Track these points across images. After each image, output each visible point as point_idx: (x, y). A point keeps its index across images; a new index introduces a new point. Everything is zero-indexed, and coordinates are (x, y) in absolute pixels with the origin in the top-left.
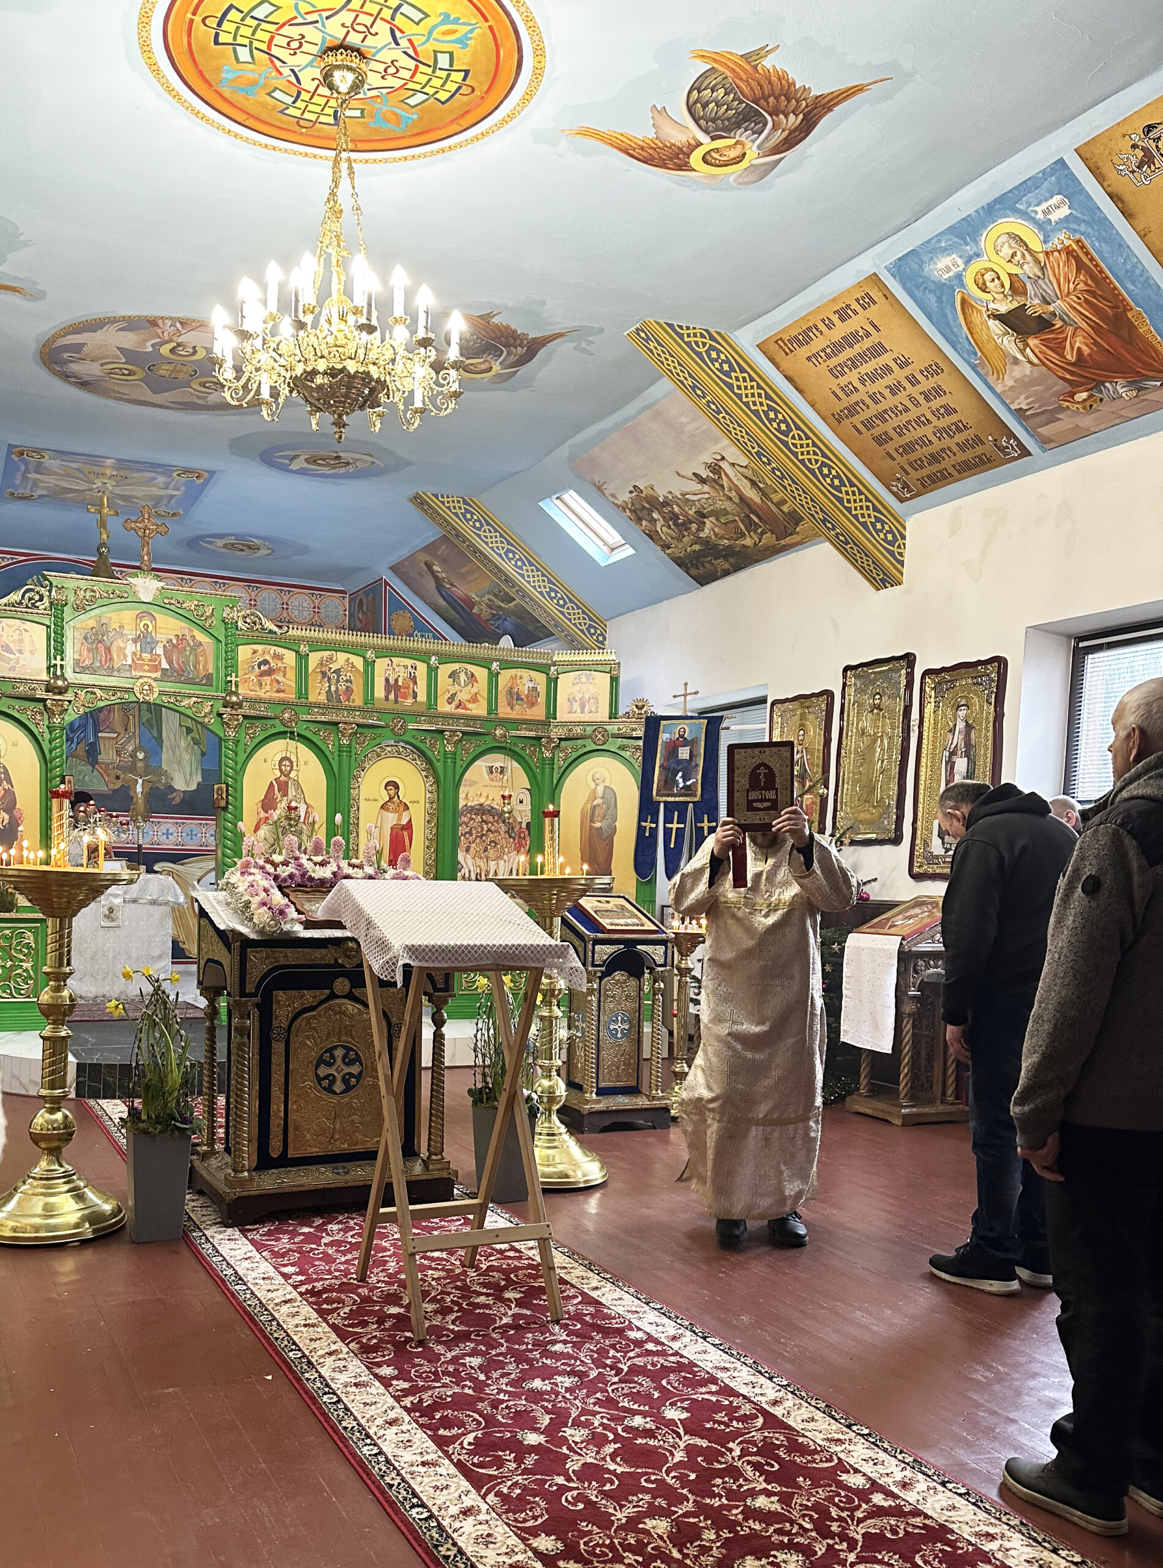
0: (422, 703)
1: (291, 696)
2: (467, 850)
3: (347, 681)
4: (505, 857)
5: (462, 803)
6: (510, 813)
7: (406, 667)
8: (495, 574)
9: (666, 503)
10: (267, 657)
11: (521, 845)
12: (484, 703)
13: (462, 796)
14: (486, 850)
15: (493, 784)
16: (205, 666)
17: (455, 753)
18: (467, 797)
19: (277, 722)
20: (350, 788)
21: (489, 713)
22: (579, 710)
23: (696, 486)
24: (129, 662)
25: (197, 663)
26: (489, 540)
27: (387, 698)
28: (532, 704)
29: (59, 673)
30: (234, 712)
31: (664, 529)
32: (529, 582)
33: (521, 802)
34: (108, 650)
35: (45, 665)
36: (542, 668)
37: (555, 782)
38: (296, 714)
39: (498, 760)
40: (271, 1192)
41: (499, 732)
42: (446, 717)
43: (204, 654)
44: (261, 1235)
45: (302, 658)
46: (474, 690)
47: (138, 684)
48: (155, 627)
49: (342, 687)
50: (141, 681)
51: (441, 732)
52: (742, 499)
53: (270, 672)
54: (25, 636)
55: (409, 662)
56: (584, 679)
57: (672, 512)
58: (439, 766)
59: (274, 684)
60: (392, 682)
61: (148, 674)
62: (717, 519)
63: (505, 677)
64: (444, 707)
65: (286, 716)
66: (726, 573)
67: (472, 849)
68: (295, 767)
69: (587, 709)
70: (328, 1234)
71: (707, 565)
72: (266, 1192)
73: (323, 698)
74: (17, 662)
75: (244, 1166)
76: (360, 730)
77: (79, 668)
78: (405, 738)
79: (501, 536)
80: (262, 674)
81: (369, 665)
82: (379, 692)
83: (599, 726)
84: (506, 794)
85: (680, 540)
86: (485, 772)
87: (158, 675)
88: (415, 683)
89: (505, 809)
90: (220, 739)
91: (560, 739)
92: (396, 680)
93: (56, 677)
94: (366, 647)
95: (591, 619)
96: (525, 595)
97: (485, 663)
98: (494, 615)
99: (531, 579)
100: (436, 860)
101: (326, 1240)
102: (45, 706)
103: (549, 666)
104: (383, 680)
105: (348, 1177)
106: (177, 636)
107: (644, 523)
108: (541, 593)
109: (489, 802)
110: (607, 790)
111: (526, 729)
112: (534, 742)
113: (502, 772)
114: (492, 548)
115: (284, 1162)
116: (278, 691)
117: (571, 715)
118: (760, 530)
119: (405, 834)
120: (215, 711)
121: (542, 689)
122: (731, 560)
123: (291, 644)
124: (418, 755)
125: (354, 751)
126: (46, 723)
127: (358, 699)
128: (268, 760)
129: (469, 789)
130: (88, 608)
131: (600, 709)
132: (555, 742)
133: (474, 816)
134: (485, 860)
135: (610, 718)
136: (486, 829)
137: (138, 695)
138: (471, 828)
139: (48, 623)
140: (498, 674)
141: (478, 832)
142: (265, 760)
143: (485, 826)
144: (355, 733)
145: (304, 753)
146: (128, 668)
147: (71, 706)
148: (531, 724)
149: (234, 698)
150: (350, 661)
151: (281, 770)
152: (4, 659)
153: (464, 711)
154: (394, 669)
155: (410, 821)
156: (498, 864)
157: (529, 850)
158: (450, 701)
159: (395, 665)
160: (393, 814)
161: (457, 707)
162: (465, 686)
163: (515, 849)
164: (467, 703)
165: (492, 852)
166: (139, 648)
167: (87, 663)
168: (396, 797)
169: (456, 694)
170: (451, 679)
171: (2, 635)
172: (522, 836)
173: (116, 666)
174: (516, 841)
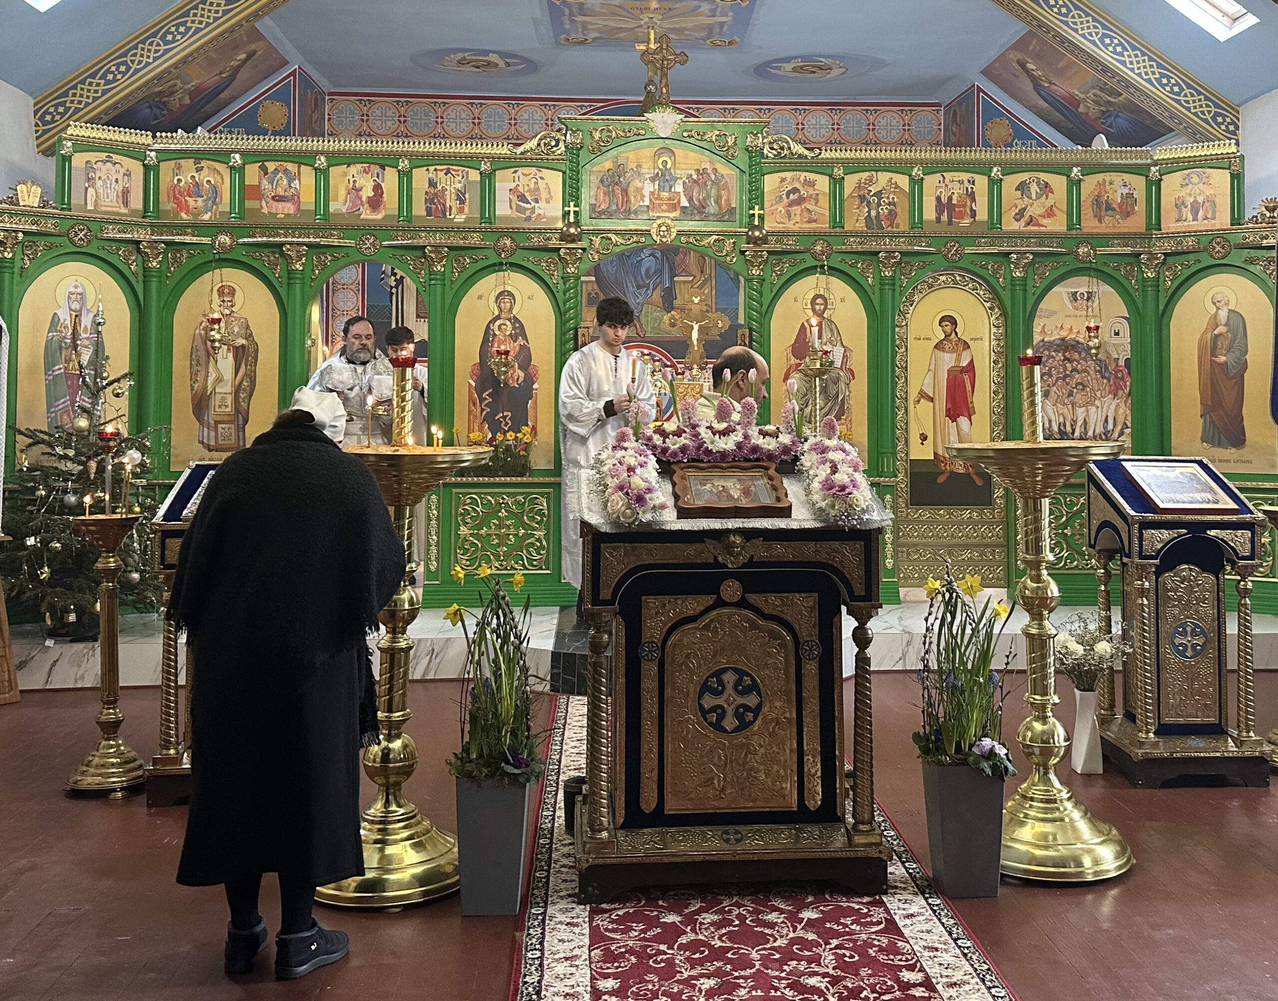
0: (982, 222)
1: (825, 226)
2: (1046, 395)
3: (889, 204)
4: (1097, 403)
5: (1037, 338)
6: (1097, 348)
7: (961, 182)
10: (797, 185)
11: (1119, 387)
13: (1037, 329)
14: (1070, 394)
15: (1079, 313)
16: (728, 201)
17: (1023, 279)
19: (807, 256)
20: (894, 326)
21: (1069, 229)
22: (1190, 218)
24: (647, 203)
27: (938, 220)
28: (1127, 214)
29: (572, 220)
30: (756, 248)
32: (1132, 70)
33: (1117, 334)
34: (625, 191)
36: (1140, 170)
37: (1161, 308)
38: (829, 244)
39: (1082, 285)
41: (1082, 251)
42: (1013, 236)
43: (726, 187)
45: (837, 183)
46: (1049, 203)
47: (656, 225)
48: (674, 163)
49: (884, 210)
50: (659, 222)
51: (1006, 255)
53: (800, 201)
54: (541, 184)
55: (965, 176)
56: (1195, 179)
58: (1005, 295)
59: (806, 214)
60: (944, 200)
61: (667, 214)
63: (1090, 184)
64: (1011, 225)
65: (819, 248)
67: (1052, 394)
68: (830, 306)
69: (1200, 216)
73: (861, 226)
74: (533, 212)
76: (905, 259)
80: (791, 205)
81: (917, 183)
82: (930, 213)
84: (1092, 325)
86: (1066, 299)
87: (677, 213)
88: (973, 200)
89: (1091, 343)
90: (745, 279)
91: (1166, 255)
92: (950, 199)
93: (569, 225)
94: (913, 163)
95: (1217, 106)
96: (1128, 85)
97: (1061, 169)
98: (1103, 112)
99: (1135, 66)
102: (559, 255)
103: (1148, 166)
104: (934, 198)
106: (698, 170)
108: (1149, 81)
109: (1072, 336)
110: (1233, 316)
111: (1119, 244)
112: (1130, 260)
113: (1089, 299)
116: (809, 222)
117: (1180, 224)
119: (966, 377)
120: (737, 248)
121: (1140, 194)
123: (823, 168)
124: (980, 284)
125: (898, 283)
126: (561, 274)
127: (903, 223)
128: (800, 299)
129: (1046, 320)
130: (604, 149)
131: (1217, 215)
132: (1158, 259)
133: (1054, 354)
134: (1070, 406)
135: (1232, 225)
136: (1070, 369)
137: (655, 237)
138: (1050, 369)
139: (564, 169)
140: (1080, 181)
141: (1059, 373)
142: (795, 300)
143: (1068, 365)
144: (900, 263)
145: (839, 289)
146: (645, 209)
147: (585, 254)
148: (1126, 238)
149: (757, 234)
150: (893, 181)
151: (814, 310)
152: (520, 209)
153: (1036, 228)
154: (946, 186)
155: (972, 362)
156: (1087, 411)
157: (1130, 394)
158: (1018, 217)
159: (947, 181)
160: (949, 355)
161: (1028, 224)
162: (1038, 198)
163: (1110, 392)
164: (1039, 219)
165: (1079, 396)
166: (657, 187)
167: (603, 207)
168: (954, 333)
169: (1025, 209)
170: (1019, 193)
171: (518, 185)
172: (1119, 375)
173: (633, 208)
174: (1112, 382)
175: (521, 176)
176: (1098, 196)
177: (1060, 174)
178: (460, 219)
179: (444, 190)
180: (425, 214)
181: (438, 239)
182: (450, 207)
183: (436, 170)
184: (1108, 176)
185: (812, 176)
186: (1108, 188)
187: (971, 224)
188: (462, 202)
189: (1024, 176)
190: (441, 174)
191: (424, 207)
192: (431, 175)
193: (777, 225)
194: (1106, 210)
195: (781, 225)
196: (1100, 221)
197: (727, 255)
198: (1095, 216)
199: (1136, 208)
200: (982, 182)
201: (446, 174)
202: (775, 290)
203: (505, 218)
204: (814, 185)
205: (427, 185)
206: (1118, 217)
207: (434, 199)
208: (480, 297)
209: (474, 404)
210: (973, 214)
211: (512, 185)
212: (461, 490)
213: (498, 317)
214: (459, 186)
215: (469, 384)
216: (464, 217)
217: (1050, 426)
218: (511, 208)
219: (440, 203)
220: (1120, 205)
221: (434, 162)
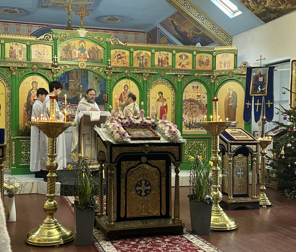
0: (170, 66)
1: (128, 65)
2: (186, 114)
3: (146, 60)
4: (199, 116)
5: (184, 98)
6: (200, 101)
7: (165, 54)
8: (194, 23)
10: (120, 53)
11: (204, 112)
12: (191, 65)
13: (184, 96)
15: (194, 92)
16: (101, 57)
17: (181, 82)
18: (185, 97)
19: (123, 74)
20: (147, 94)
21: (193, 68)
22: (223, 66)
24: (77, 57)
25: (98, 56)
26: (192, 12)
27: (159, 65)
28: (207, 65)
29: (56, 61)
30: (109, 71)
31: (252, 4)
32: (206, 25)
33: (204, 97)
34: (71, 53)
35: (51, 58)
36: (211, 53)
37: (215, 91)
38: (129, 71)
39: (196, 84)
40: (121, 229)
41: (196, 74)
42: (178, 70)
43: (100, 53)
44: (118, 244)
45: (131, 53)
46: (188, 61)
47: (80, 63)
48: (85, 45)
49: (144, 61)
50: (81, 62)
51: (177, 75)
53: (121, 58)
54: (45, 49)
55: (166, 53)
56: (225, 56)
58: (176, 86)
59: (123, 62)
60: (160, 59)
61: (83, 60)
63: (198, 56)
64: (178, 67)
65: (126, 72)
66: (274, 18)
67: (187, 113)
68: (129, 88)
69: (226, 66)
70: (140, 245)
72: (119, 229)
73: (138, 65)
74: (43, 58)
75: (112, 220)
76: (150, 75)
77: (62, 59)
78: (165, 77)
79: (196, 10)
80: (119, 59)
81: (153, 54)
82: (156, 63)
83: (230, 72)
84: (199, 95)
85: (258, 8)
86: (191, 88)
87: (86, 60)
88: (168, 59)
89: (199, 100)
90: (105, 80)
91: (217, 76)
92: (162, 59)
93: (55, 62)
94: (152, 48)
95: (227, 36)
96: (204, 29)
97: (191, 52)
98: (194, 37)
99: (207, 24)
100: (175, 117)
101: (139, 247)
102: (51, 71)
103: (213, 52)
104: (157, 59)
105: (147, 225)
106: (92, 48)
107: (245, 3)
108: (210, 28)
109: (193, 98)
110: (234, 93)
111: (205, 73)
112: (207, 77)
113: (197, 88)
114: (193, 15)
115: (125, 219)
116: (124, 64)
117: (221, 68)
118: (286, 3)
119: (165, 109)
120: (104, 71)
121: (211, 60)
122: (276, 14)
123: (128, 48)
124: (169, 83)
125: (148, 82)
126: (52, 76)
127: (149, 65)
128: (121, 86)
129: (186, 93)
130: (64, 40)
131: (231, 66)
132: (215, 77)
133: (188, 103)
134: (192, 117)
135: (234, 68)
136: (192, 107)
137: (80, 67)
138: (187, 107)
139: (52, 45)
140: (196, 55)
141: (189, 108)
142: (119, 86)
143: (192, 106)
144: (148, 77)
145: (132, 83)
146: (77, 58)
147: (59, 71)
148: (207, 71)
149: (110, 67)
150: (147, 53)
151: (125, 89)
152: (39, 57)
153: (184, 68)
154: (161, 55)
155: (167, 105)
156: (196, 118)
157: (207, 114)
158: (180, 65)
159: (161, 54)
160: (161, 103)
161: (182, 67)
162: (185, 60)
163: (202, 113)
164: (185, 65)
165: (194, 114)
166: (80, 52)
167: (64, 57)
168: (162, 97)
169: (181, 62)
170: (180, 58)
171: (38, 50)
172: (204, 109)
173: (73, 58)
174: (202, 110)
175: (39, 47)
176: (200, 60)
177: (190, 53)
178: (20, 59)
179: (15, 50)
180: (9, 57)
181: (14, 65)
182: (17, 55)
183: (12, 44)
184: (203, 54)
185: (124, 51)
186: (203, 57)
187: (167, 66)
188: (21, 54)
189: (181, 53)
190: (14, 45)
191: (9, 55)
192: (11, 45)
193: (115, 65)
194: (202, 64)
195: (116, 65)
196: (200, 66)
197: (101, 73)
198: (199, 65)
199: (210, 63)
200: (170, 54)
201: (16, 45)
202: (114, 83)
203: (34, 59)
204: (125, 53)
205: (10, 48)
206: (205, 65)
207: (12, 53)
208: (27, 83)
209: (25, 115)
210: (168, 63)
211: (36, 49)
212: (22, 140)
213: (32, 89)
214: (20, 49)
215: (24, 109)
216: (22, 58)
217: (187, 122)
218: (36, 56)
219: (14, 54)
220: (205, 62)
221: (12, 41)
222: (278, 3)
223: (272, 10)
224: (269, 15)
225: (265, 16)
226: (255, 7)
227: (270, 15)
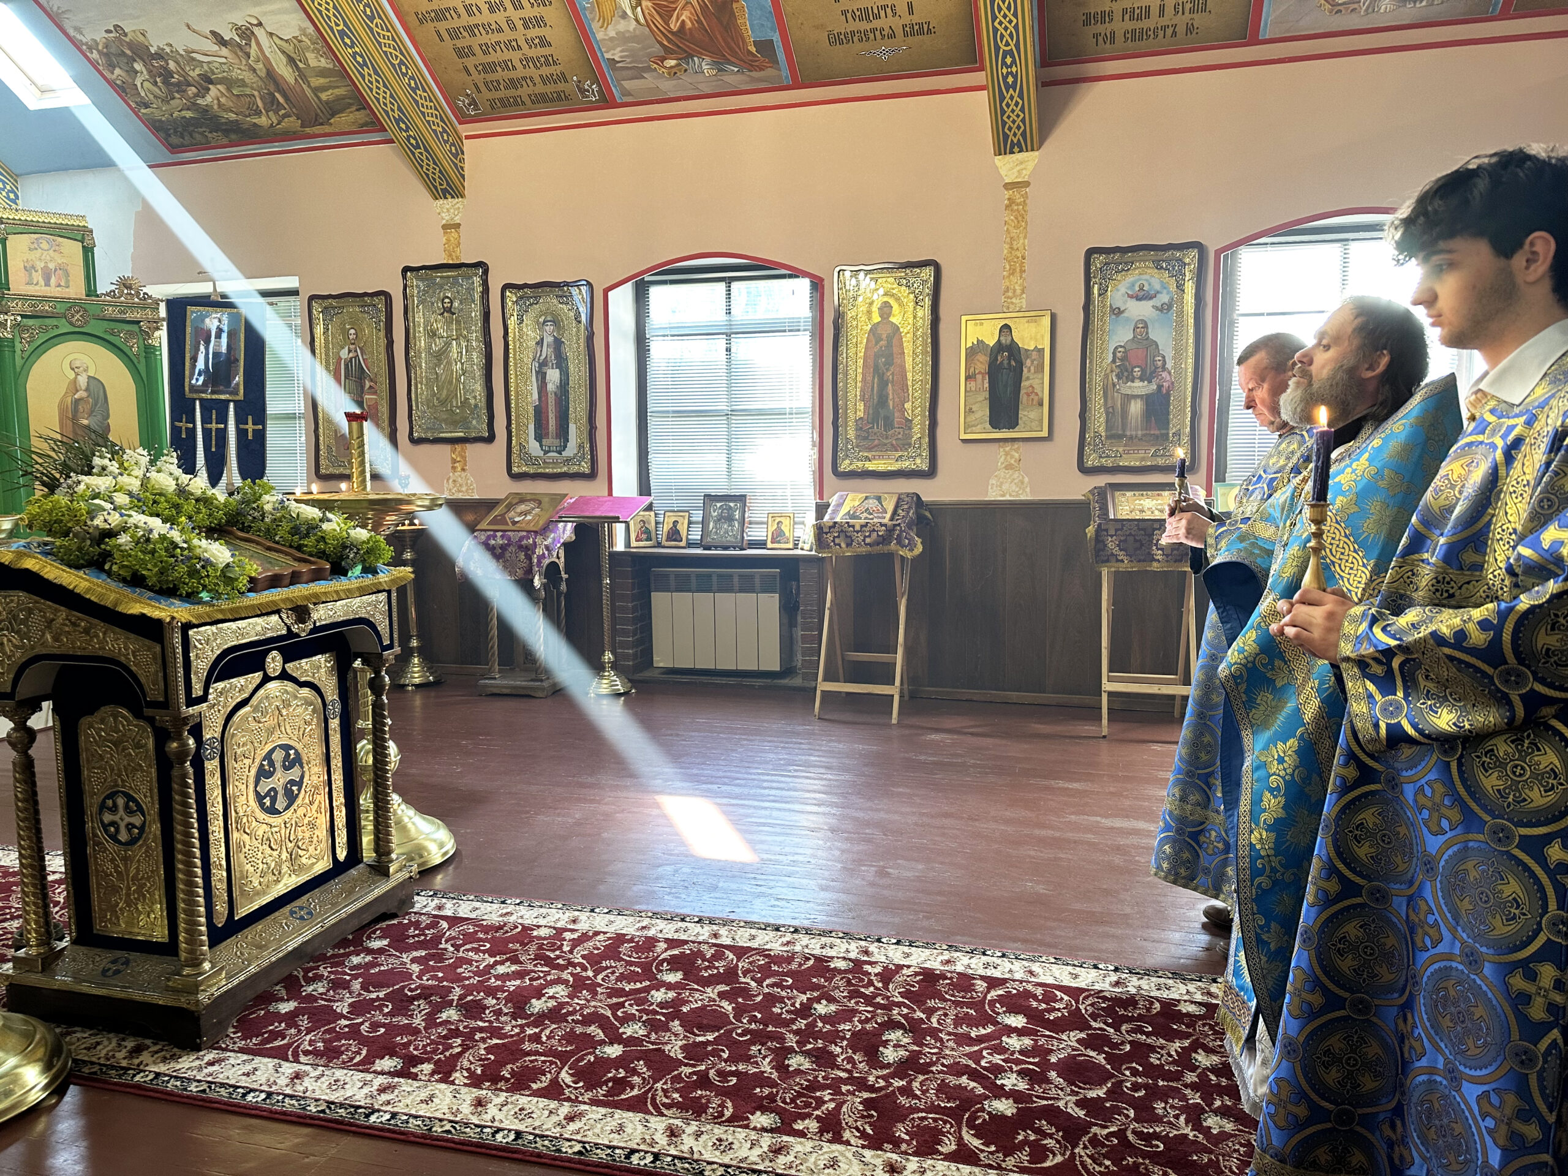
9: (160, 55)
23: (212, 47)
52: (271, 74)
57: (166, 69)
62: (229, 89)
71: (197, 136)
110: (93, 382)
118: (283, 112)
122: (233, 137)
222: (255, 103)
223: (223, 120)
224: (202, 134)
225: (185, 133)
226: (155, 97)
227: (210, 135)
